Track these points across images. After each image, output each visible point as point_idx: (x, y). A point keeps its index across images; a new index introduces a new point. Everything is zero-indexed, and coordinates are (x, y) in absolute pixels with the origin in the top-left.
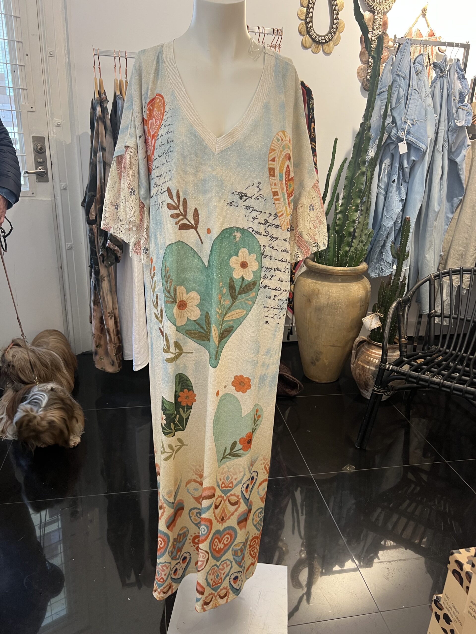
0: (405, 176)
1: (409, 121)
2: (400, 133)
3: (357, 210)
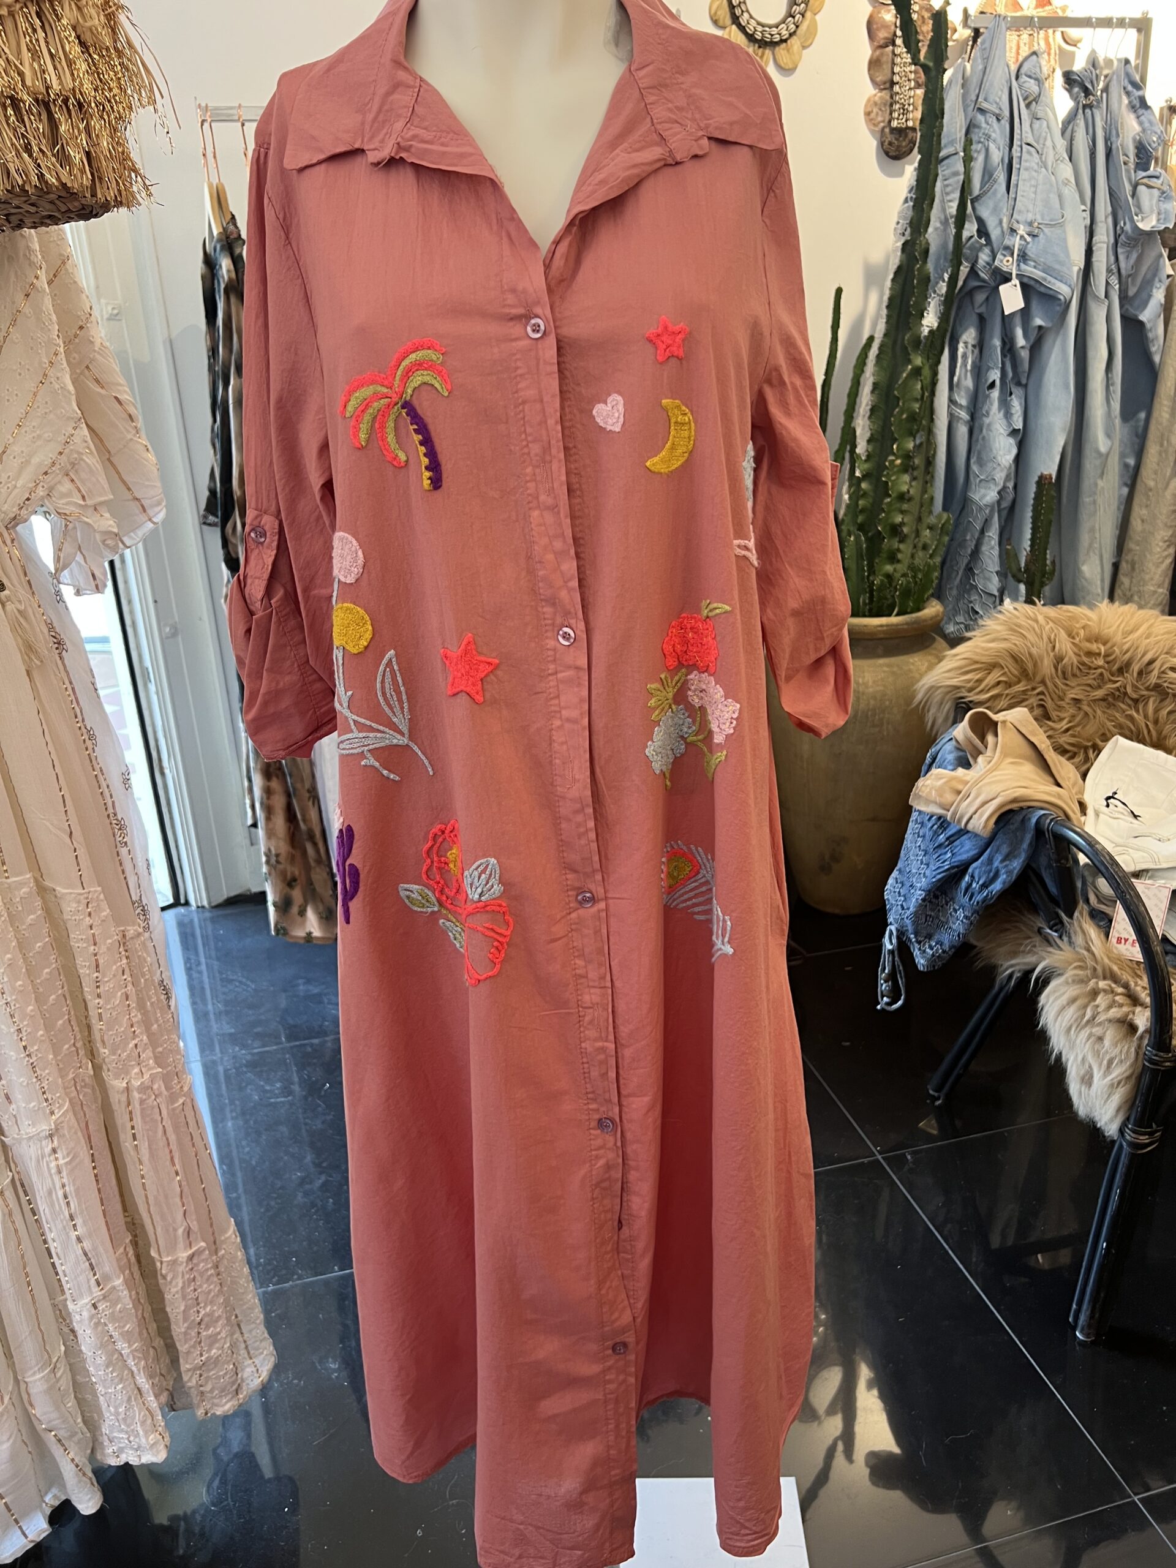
0: (1020, 370)
1: (1022, 227)
2: (1001, 261)
3: (906, 468)
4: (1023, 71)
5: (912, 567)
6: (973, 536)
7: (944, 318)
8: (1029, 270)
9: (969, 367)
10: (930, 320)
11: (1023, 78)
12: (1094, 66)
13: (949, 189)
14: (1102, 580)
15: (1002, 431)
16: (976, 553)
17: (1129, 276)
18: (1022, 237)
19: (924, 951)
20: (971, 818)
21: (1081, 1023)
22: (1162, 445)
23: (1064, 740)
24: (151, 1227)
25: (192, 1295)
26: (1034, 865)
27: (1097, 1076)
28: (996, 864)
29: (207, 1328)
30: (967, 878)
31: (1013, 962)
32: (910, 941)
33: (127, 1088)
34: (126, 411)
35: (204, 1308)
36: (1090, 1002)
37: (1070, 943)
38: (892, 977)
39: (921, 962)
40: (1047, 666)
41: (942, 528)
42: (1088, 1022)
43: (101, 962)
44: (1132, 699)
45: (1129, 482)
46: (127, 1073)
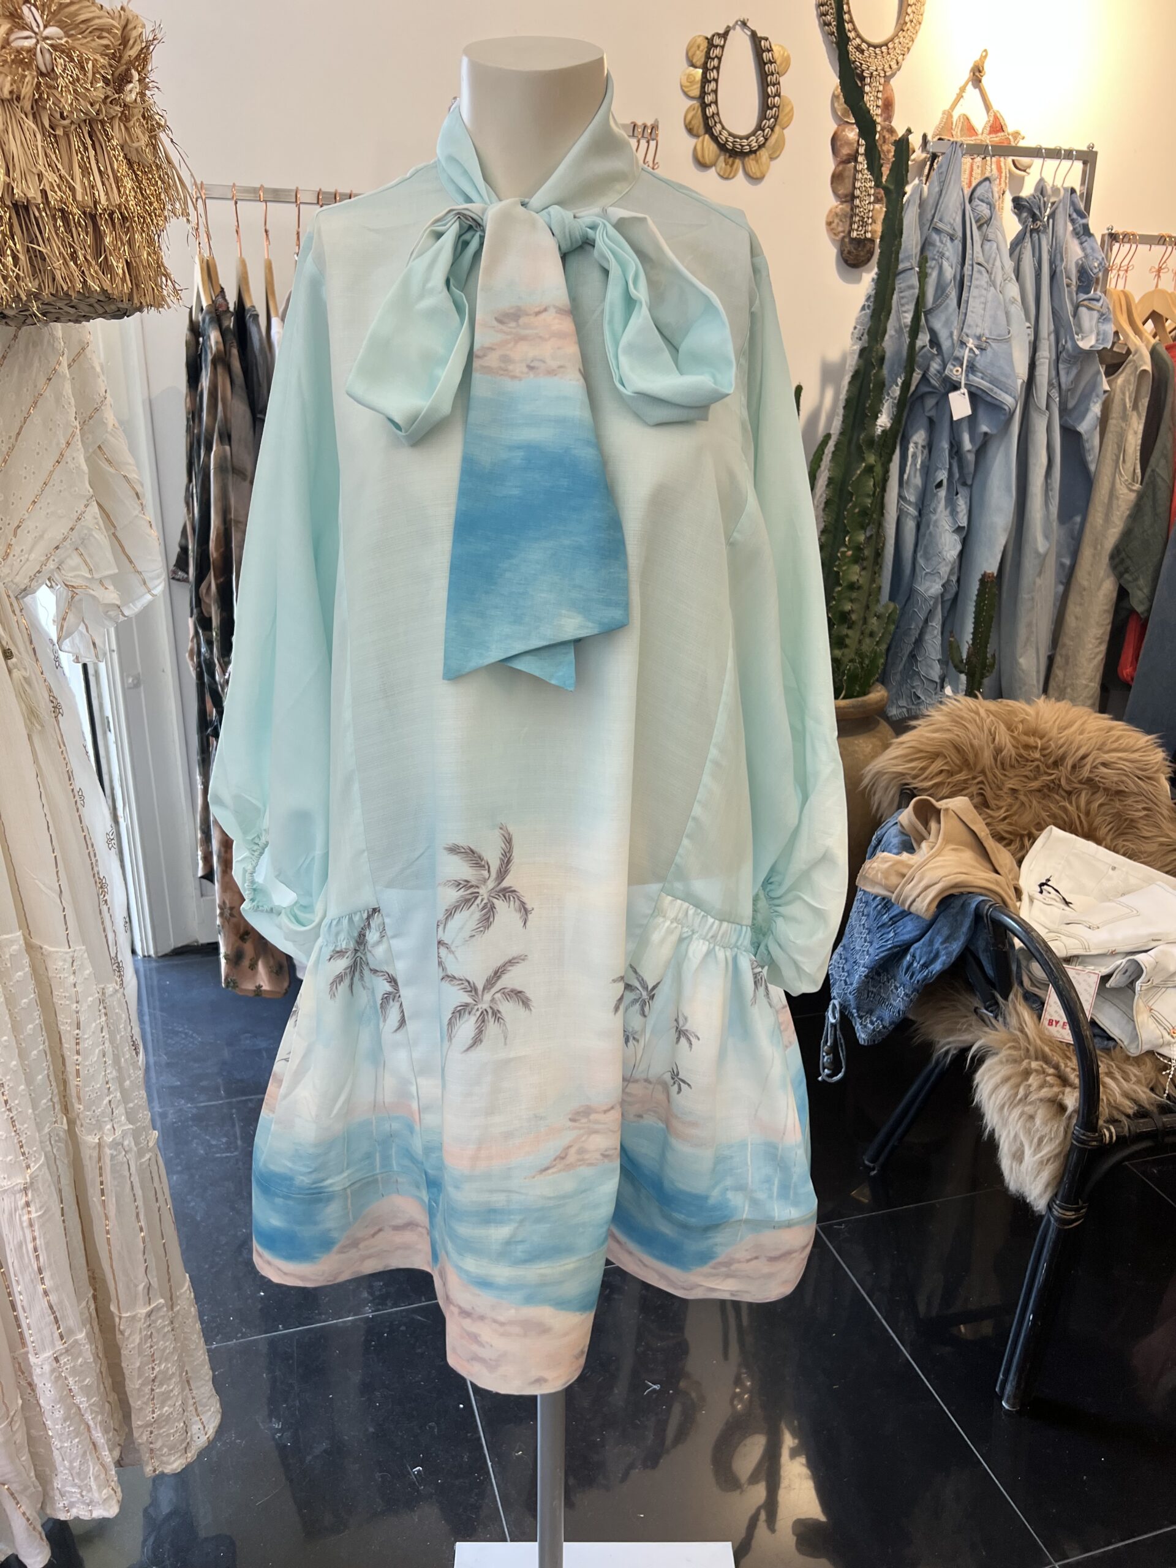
0: (966, 471)
1: (971, 341)
2: (951, 371)
3: (857, 559)
4: (976, 194)
5: (860, 654)
6: (917, 625)
7: (897, 419)
8: (977, 380)
9: (918, 466)
10: (884, 421)
11: (976, 202)
12: (1042, 193)
13: (903, 301)
14: (1038, 672)
15: (947, 527)
16: (919, 641)
17: (1069, 390)
18: (971, 350)
19: (865, 1026)
20: (914, 901)
21: (1013, 1101)
22: (1095, 548)
23: (1002, 827)
24: (113, 1282)
25: (148, 1352)
26: (972, 948)
27: (1028, 1152)
28: (937, 945)
29: (161, 1385)
30: (908, 958)
31: (951, 1039)
32: (852, 1015)
33: (99, 1144)
34: (133, 488)
35: (159, 1364)
36: (1022, 1082)
37: (1005, 1023)
38: (834, 1050)
39: (862, 1036)
40: (987, 756)
41: (889, 617)
42: (1021, 1100)
43: (82, 1019)
44: (1066, 792)
45: (1064, 581)
46: (101, 1128)
